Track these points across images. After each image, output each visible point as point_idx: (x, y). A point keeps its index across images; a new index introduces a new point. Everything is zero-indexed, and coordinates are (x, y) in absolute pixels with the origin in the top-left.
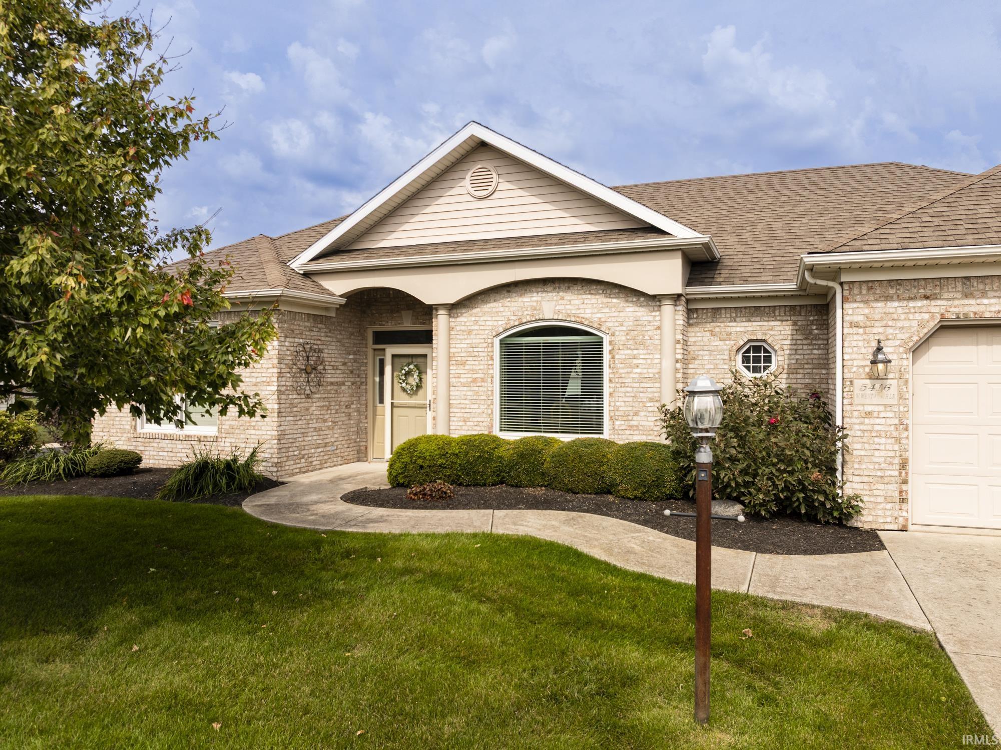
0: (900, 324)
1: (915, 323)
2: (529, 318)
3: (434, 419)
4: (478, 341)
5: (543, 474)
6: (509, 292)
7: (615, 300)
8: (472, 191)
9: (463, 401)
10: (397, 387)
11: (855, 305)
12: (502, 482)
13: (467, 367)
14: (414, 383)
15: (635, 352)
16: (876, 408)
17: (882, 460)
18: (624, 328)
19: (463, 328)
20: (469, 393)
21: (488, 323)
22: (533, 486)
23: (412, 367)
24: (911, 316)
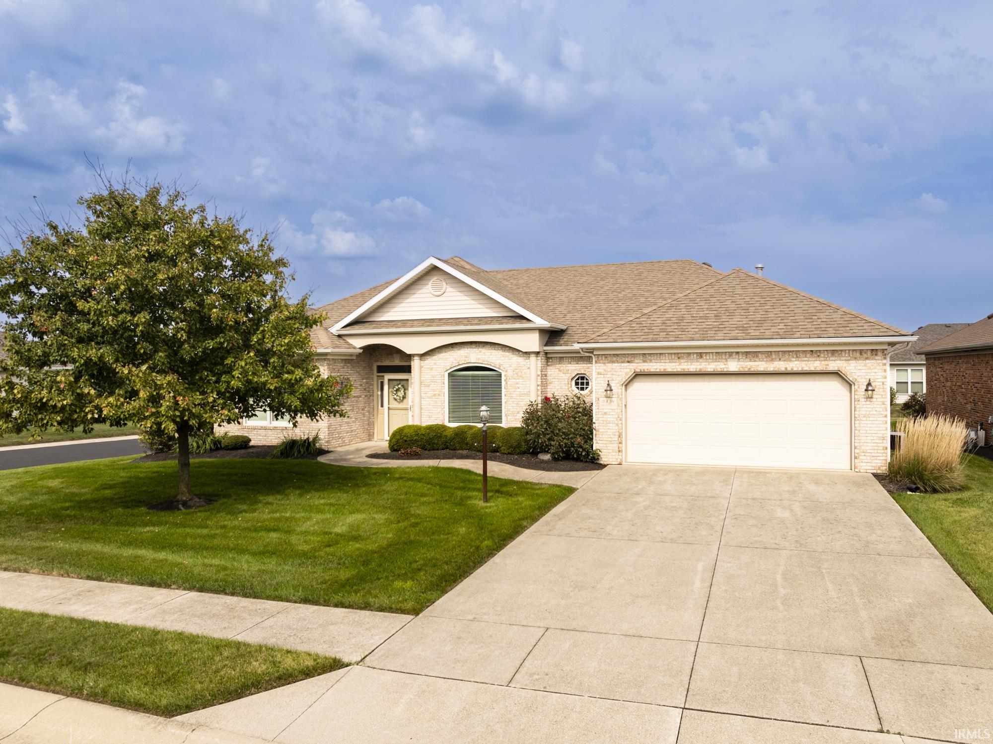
0: (618, 373)
1: (624, 373)
2: (463, 362)
3: (413, 416)
4: (436, 374)
5: (467, 444)
6: (452, 347)
7: (507, 353)
8: (432, 291)
9: (429, 407)
10: (391, 398)
11: (599, 365)
12: (447, 448)
13: (431, 388)
14: (401, 396)
15: (518, 380)
16: (609, 411)
17: (611, 433)
18: (512, 368)
19: (428, 366)
20: (432, 402)
21: (442, 364)
22: (462, 449)
23: (400, 386)
24: (622, 370)
